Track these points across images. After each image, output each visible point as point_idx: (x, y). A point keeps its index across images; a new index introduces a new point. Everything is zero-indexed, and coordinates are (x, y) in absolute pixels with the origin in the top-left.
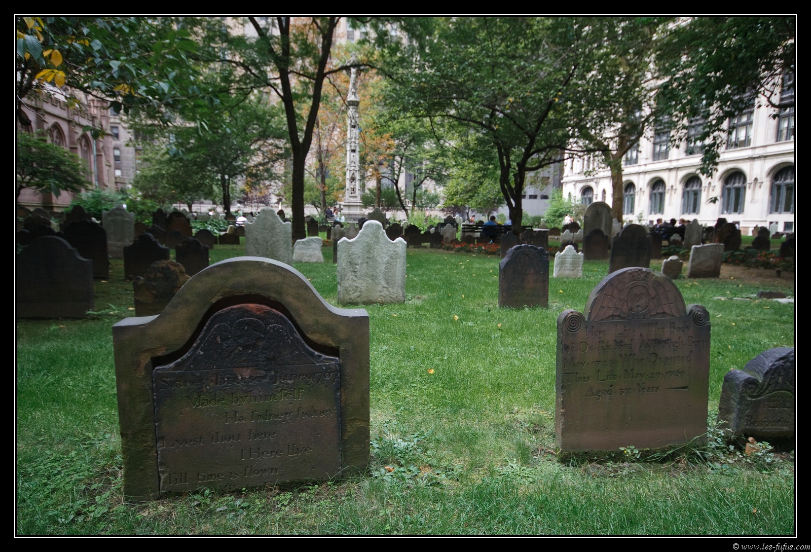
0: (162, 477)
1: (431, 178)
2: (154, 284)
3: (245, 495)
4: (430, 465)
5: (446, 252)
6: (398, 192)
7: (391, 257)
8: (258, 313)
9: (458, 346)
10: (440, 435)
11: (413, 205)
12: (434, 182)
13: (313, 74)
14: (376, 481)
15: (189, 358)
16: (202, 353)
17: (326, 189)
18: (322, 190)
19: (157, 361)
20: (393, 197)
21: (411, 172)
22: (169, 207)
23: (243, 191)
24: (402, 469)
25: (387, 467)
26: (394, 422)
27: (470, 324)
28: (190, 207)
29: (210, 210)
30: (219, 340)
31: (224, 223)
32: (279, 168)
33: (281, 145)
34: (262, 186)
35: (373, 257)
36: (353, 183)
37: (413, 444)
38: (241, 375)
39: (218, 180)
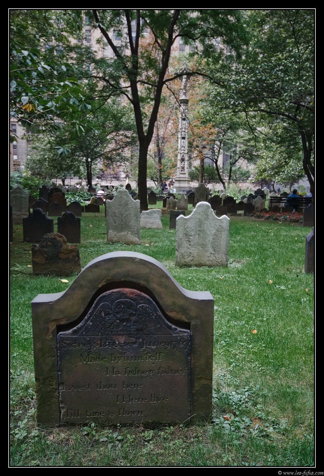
0: (62, 411)
1: (244, 157)
2: (45, 250)
3: (120, 429)
4: (260, 418)
5: (257, 219)
6: (217, 169)
7: (218, 231)
8: (131, 296)
9: (274, 308)
10: (265, 391)
11: (229, 179)
12: (246, 161)
13: (155, 82)
14: (217, 427)
15: (82, 327)
16: (91, 324)
17: (162, 167)
18: (159, 168)
19: (60, 328)
20: (214, 173)
21: (228, 154)
22: (49, 182)
23: (101, 170)
24: (237, 419)
25: (225, 416)
26: (229, 376)
27: (283, 287)
28: (63, 181)
29: (77, 184)
30: (103, 314)
31: (87, 194)
32: (127, 153)
33: (129, 135)
34: (114, 166)
35: (204, 230)
36: (183, 163)
37: (244, 397)
38: (118, 341)
39: (84, 162)
